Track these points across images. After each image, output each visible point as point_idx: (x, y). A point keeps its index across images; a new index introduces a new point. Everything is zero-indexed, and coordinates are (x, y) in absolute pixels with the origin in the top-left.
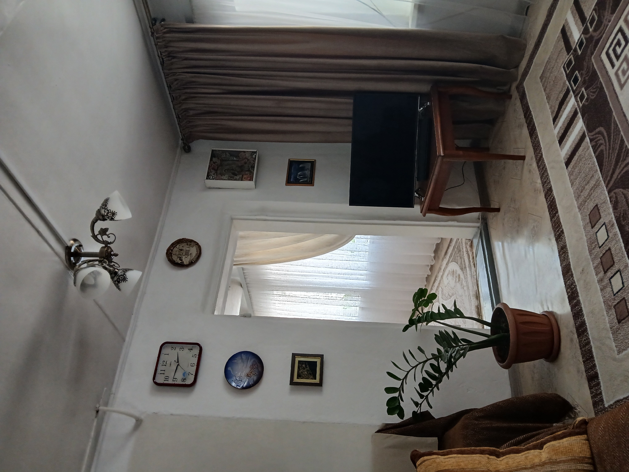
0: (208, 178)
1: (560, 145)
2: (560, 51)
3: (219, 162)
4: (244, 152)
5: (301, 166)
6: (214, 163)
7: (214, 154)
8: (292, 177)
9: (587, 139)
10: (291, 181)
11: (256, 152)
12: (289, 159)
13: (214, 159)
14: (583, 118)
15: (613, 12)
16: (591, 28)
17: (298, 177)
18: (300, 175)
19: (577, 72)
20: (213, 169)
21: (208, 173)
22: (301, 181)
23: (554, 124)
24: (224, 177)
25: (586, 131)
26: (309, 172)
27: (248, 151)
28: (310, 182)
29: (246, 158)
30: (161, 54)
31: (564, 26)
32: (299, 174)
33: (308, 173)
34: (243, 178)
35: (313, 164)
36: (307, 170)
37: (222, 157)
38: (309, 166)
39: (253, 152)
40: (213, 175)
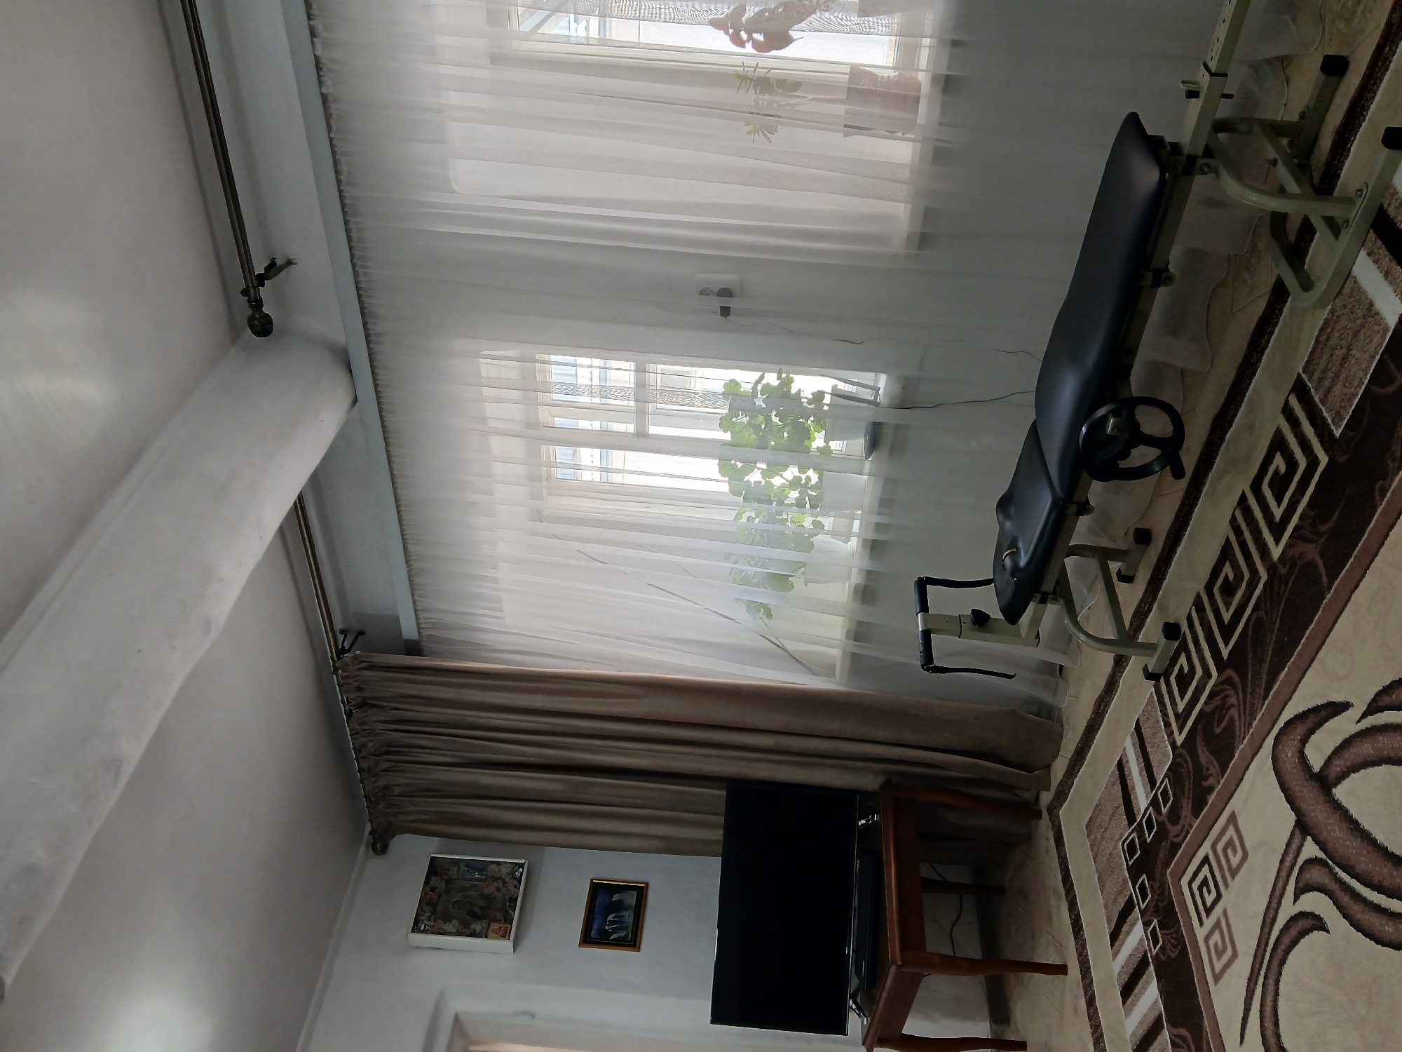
0: (416, 929)
1: (1124, 1002)
2: (1117, 808)
3: (442, 886)
4: (498, 863)
5: (615, 897)
6: (432, 890)
7: (435, 868)
8: (595, 926)
9: (1165, 1035)
10: (593, 936)
11: (521, 866)
12: (592, 880)
13: (434, 881)
14: (1158, 982)
15: (1196, 813)
16: (1165, 807)
17: (607, 928)
18: (612, 923)
19: (1144, 876)
20: (430, 903)
21: (417, 914)
22: (613, 937)
23: (1112, 945)
24: (449, 927)
25: (1163, 1013)
26: (632, 915)
27: (506, 863)
28: (632, 941)
29: (501, 878)
30: (348, 702)
31: (1120, 760)
32: (610, 918)
33: (628, 916)
34: (490, 931)
35: (641, 892)
36: (627, 910)
37: (451, 873)
38: (631, 899)
39: (516, 864)
40: (425, 922)
